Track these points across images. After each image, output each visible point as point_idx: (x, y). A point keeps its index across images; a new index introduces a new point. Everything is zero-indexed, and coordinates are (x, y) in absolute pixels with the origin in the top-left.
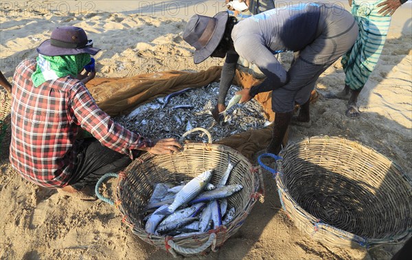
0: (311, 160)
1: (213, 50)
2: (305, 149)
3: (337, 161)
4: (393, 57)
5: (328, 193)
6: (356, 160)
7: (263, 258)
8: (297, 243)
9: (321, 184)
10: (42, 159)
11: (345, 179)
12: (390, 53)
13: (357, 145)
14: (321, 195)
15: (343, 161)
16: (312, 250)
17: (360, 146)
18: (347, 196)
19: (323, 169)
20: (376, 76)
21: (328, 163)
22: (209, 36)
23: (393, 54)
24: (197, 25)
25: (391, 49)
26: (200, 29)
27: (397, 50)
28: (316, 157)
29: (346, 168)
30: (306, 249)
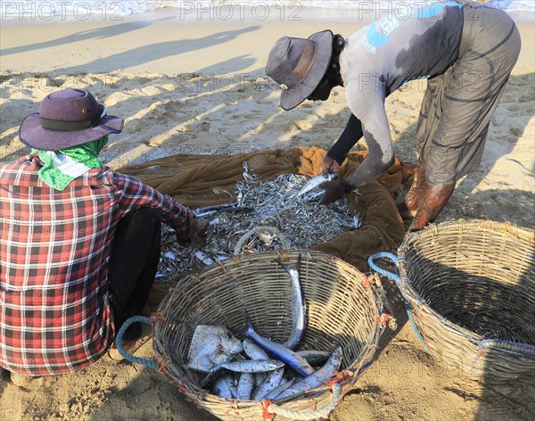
0: (443, 260)
1: (317, 83)
2: (433, 243)
3: (482, 257)
4: (522, 104)
5: (475, 311)
6: (511, 253)
7: (401, 417)
8: (447, 389)
9: (462, 297)
10: (43, 330)
11: (498, 286)
12: (517, 99)
13: (509, 227)
14: (466, 313)
15: (492, 256)
16: (472, 395)
17: (515, 229)
18: (505, 310)
19: (462, 274)
20: (505, 134)
21: (469, 263)
22: (307, 65)
23: (521, 101)
24: (290, 50)
25: (517, 93)
26: (295, 55)
27: (526, 94)
28: (449, 255)
29: (497, 267)
30: (463, 395)
